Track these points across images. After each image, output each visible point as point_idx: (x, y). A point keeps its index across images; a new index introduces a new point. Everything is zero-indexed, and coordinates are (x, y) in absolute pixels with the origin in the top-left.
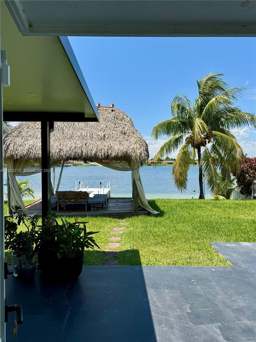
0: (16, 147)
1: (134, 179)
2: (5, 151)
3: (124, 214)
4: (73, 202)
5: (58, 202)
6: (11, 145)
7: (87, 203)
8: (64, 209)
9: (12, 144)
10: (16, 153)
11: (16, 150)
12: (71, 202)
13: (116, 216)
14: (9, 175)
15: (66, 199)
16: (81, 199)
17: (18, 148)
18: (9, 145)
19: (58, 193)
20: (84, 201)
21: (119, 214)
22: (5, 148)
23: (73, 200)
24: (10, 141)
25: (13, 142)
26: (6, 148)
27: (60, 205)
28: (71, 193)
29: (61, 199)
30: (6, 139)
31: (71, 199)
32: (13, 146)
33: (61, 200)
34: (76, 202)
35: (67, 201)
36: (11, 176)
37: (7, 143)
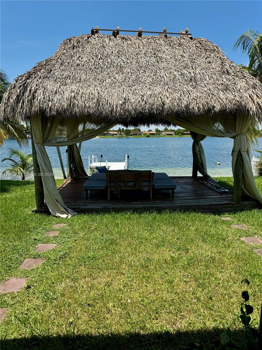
0: (48, 95)
1: (240, 151)
2: (29, 102)
3: (220, 206)
4: (130, 186)
5: (109, 187)
6: (38, 92)
7: (153, 188)
8: (119, 196)
9: (41, 91)
10: (50, 105)
11: (49, 101)
12: (128, 187)
13: (208, 209)
14: (35, 144)
15: (120, 182)
16: (143, 181)
17: (51, 97)
18: (35, 92)
19: (108, 173)
20: (147, 185)
21: (212, 207)
22: (28, 96)
23: (131, 184)
24: (36, 85)
25: (41, 87)
26: (30, 96)
27: (111, 192)
28: (128, 173)
29: (113, 182)
30: (28, 81)
31: (128, 182)
32: (42, 93)
33: (112, 184)
34: (137, 186)
35: (122, 184)
36: (38, 147)
37: (32, 87)
